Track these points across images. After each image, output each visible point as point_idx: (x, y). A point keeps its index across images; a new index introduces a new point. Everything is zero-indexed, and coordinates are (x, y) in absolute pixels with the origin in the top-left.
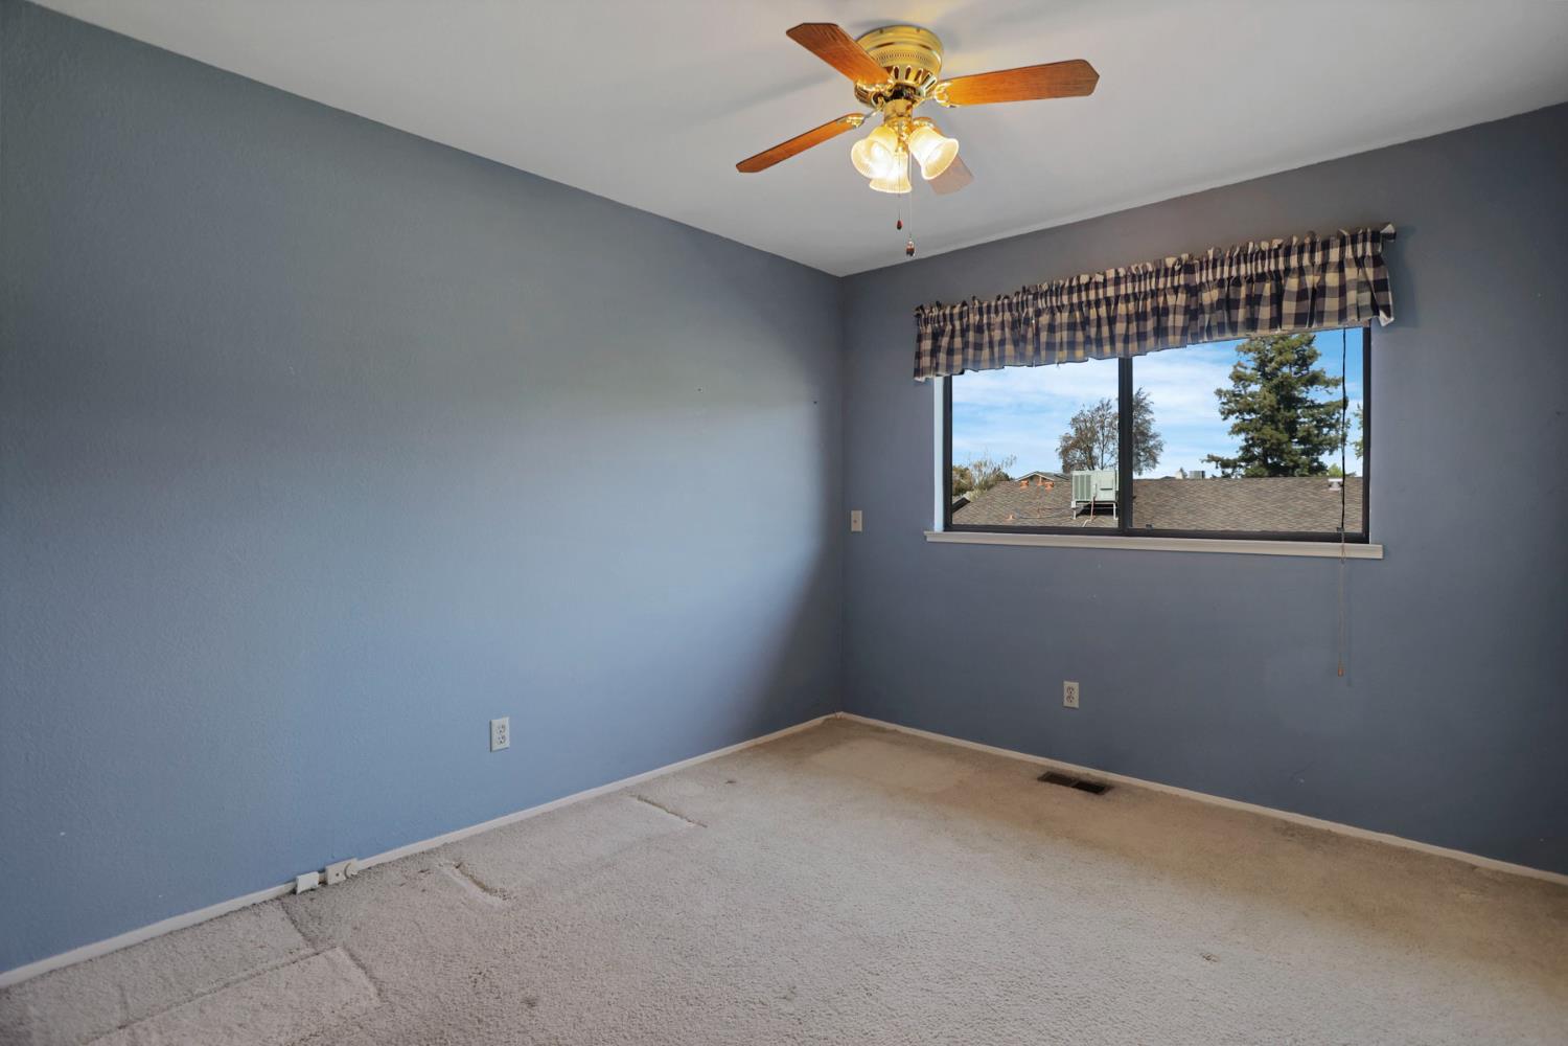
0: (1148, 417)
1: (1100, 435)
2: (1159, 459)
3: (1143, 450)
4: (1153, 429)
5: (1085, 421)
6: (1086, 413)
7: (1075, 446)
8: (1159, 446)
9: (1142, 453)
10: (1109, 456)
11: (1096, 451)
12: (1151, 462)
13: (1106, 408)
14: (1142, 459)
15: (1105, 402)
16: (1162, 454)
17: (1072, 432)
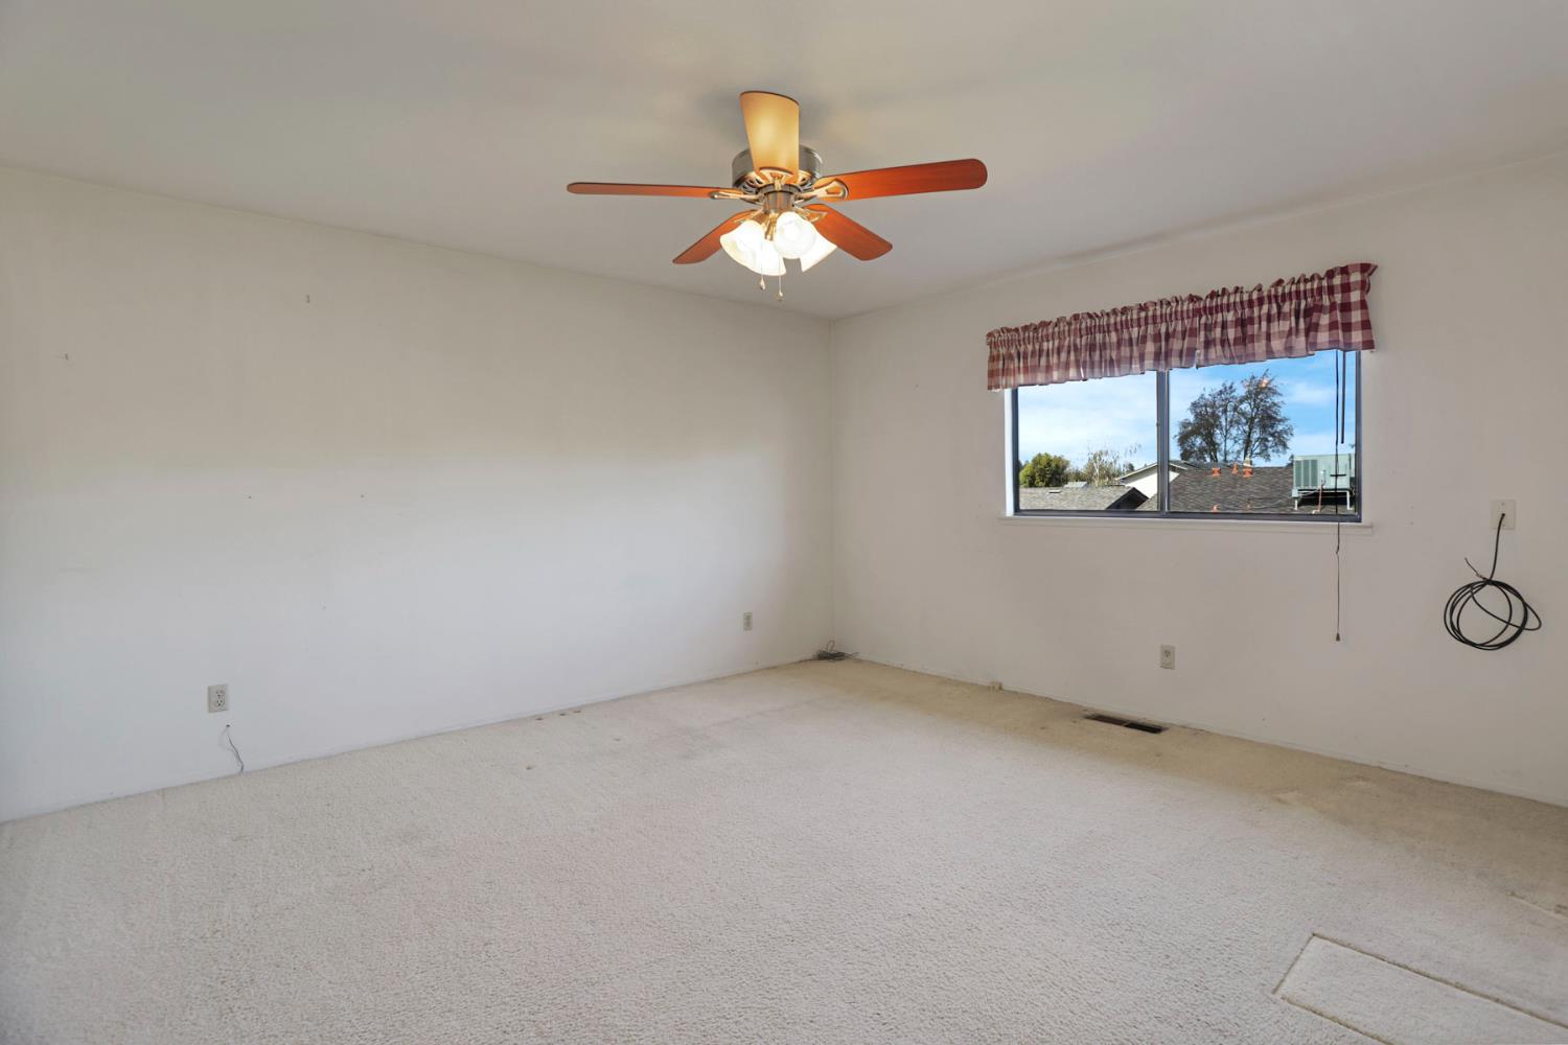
0: (1276, 399)
1: (1223, 420)
2: (1289, 444)
3: (1272, 435)
4: (1283, 413)
5: (1206, 406)
6: (1207, 396)
7: (1195, 432)
8: (1289, 431)
9: (1270, 439)
10: (1232, 442)
11: (1218, 437)
12: (1280, 448)
13: (1229, 391)
14: (1269, 444)
15: (1228, 385)
16: (1293, 439)
17: (1191, 418)
